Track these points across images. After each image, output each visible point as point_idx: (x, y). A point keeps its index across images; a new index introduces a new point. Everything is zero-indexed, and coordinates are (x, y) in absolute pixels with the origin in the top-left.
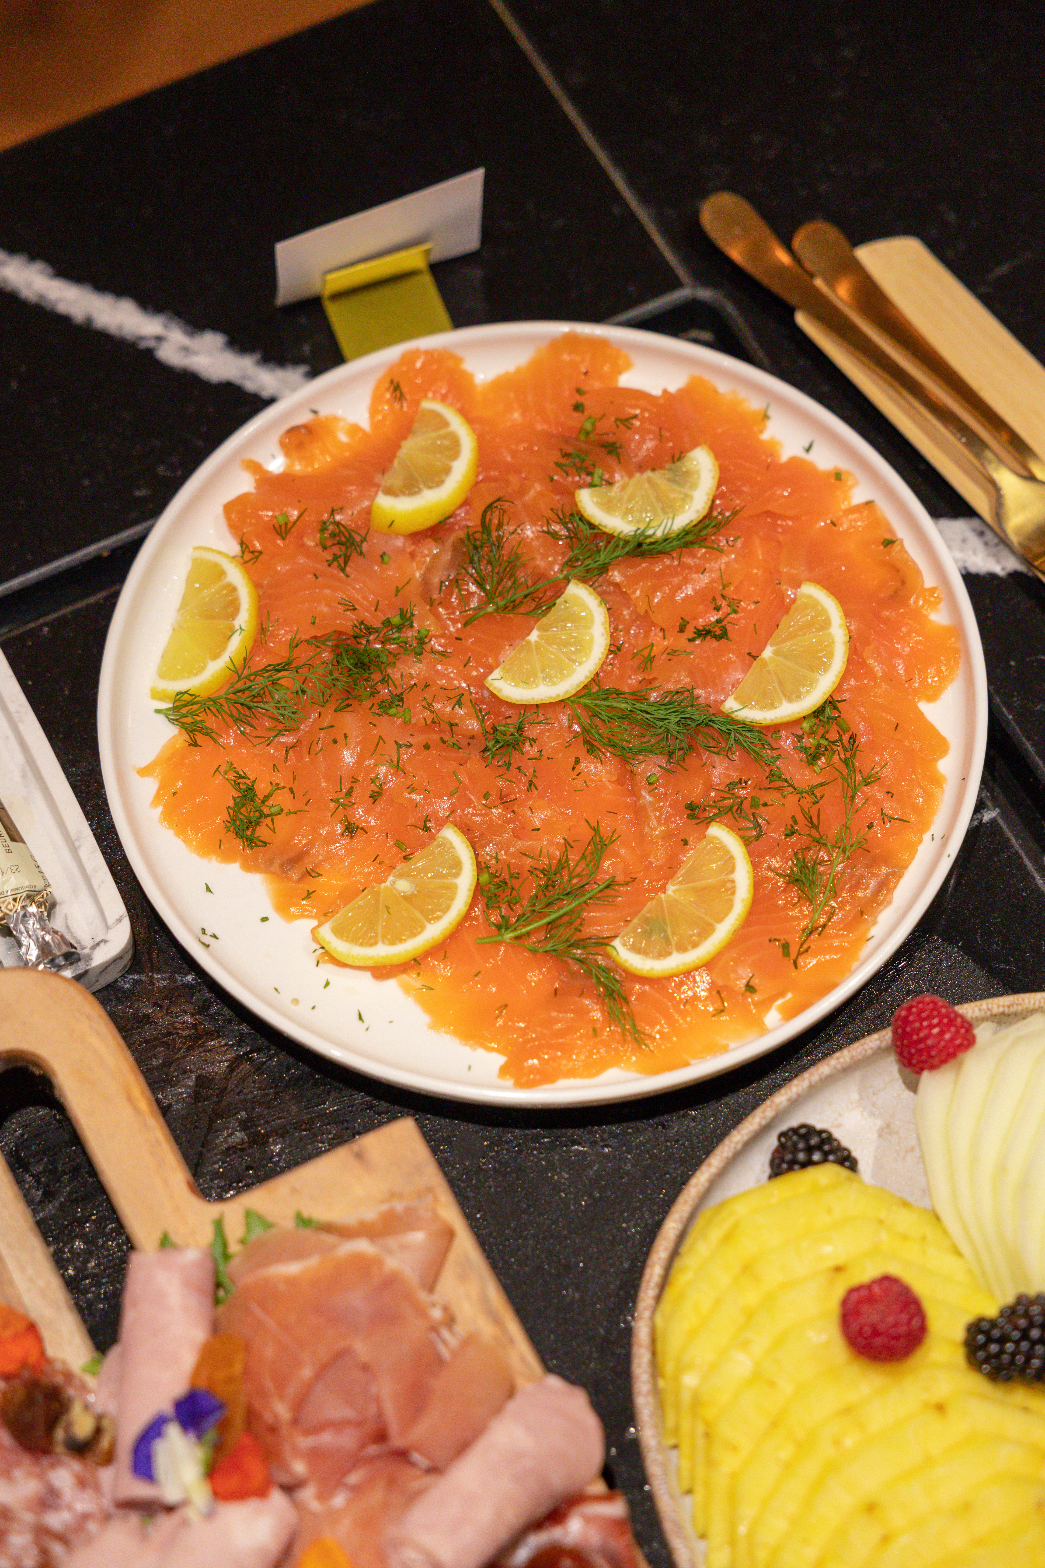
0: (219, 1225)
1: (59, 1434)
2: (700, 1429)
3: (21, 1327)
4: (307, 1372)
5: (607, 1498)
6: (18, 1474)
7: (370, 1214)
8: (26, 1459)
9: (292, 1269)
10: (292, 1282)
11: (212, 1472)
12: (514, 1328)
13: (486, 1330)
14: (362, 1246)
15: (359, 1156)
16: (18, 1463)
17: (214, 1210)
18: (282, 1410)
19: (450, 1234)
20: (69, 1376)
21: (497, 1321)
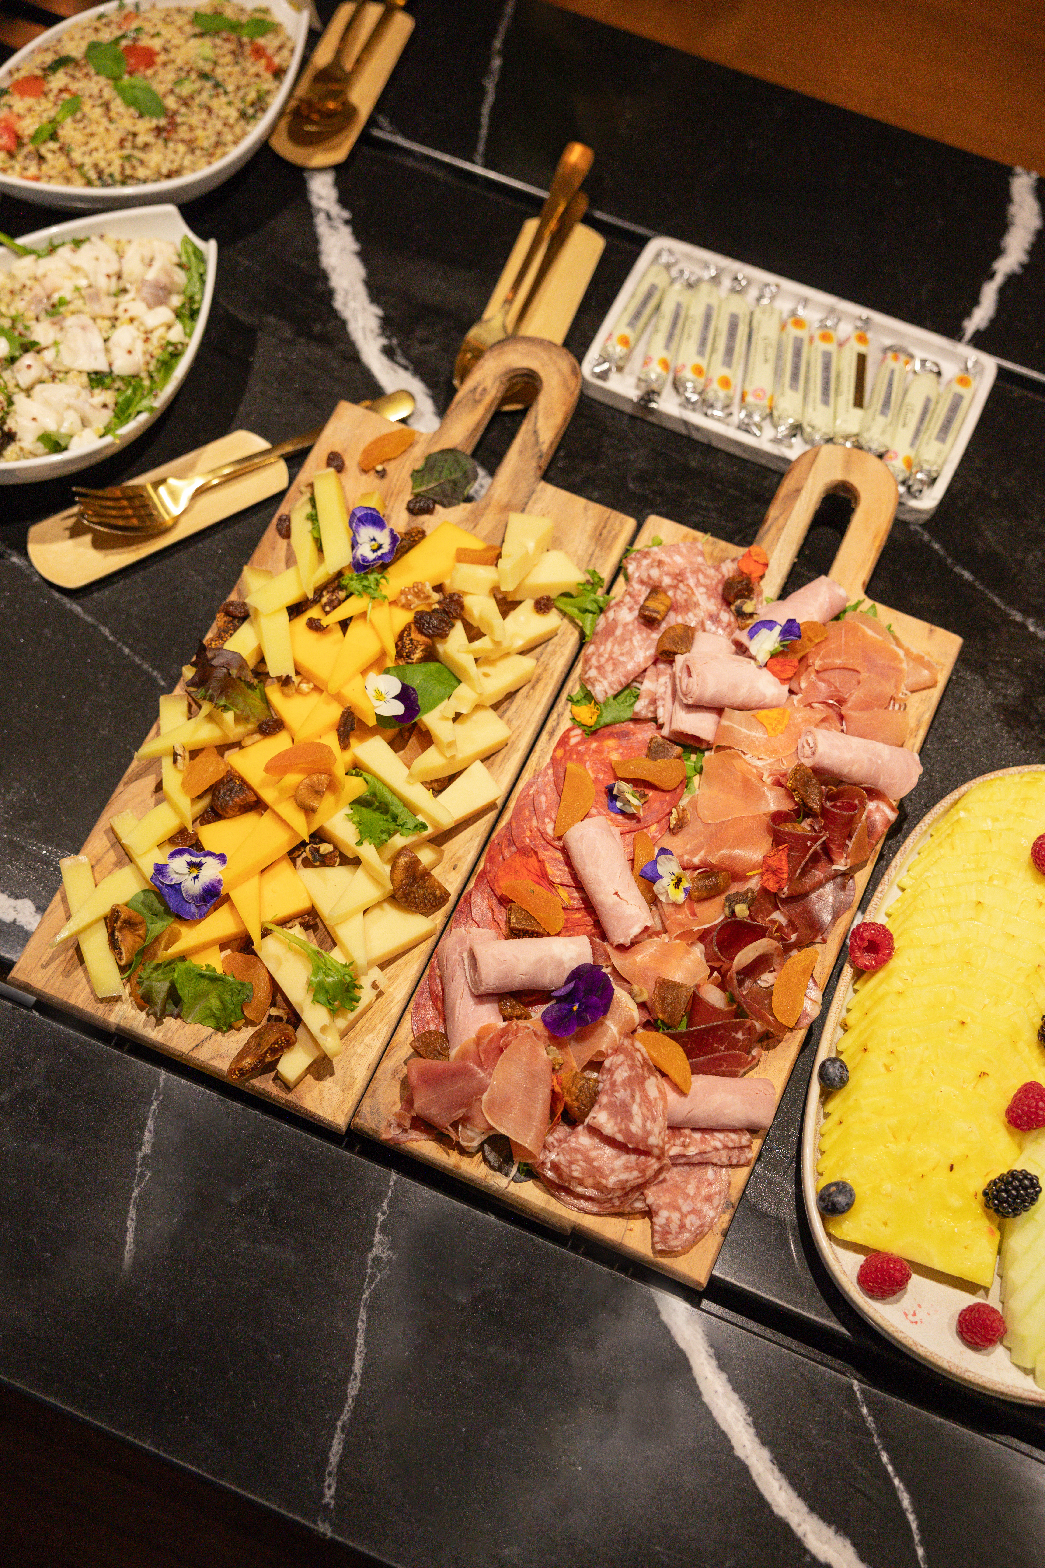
0: (859, 603)
1: (738, 602)
2: (949, 832)
3: (763, 561)
4: (838, 662)
5: (893, 809)
6: (713, 600)
7: (914, 650)
8: (720, 601)
9: (870, 632)
10: (865, 635)
11: (774, 656)
12: (922, 733)
13: (912, 723)
14: (901, 653)
15: (931, 631)
16: (716, 598)
17: (862, 596)
18: (818, 664)
19: (933, 686)
20: (760, 593)
21: (918, 726)
